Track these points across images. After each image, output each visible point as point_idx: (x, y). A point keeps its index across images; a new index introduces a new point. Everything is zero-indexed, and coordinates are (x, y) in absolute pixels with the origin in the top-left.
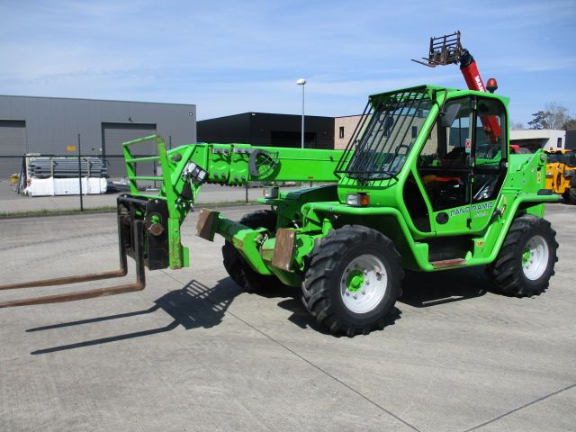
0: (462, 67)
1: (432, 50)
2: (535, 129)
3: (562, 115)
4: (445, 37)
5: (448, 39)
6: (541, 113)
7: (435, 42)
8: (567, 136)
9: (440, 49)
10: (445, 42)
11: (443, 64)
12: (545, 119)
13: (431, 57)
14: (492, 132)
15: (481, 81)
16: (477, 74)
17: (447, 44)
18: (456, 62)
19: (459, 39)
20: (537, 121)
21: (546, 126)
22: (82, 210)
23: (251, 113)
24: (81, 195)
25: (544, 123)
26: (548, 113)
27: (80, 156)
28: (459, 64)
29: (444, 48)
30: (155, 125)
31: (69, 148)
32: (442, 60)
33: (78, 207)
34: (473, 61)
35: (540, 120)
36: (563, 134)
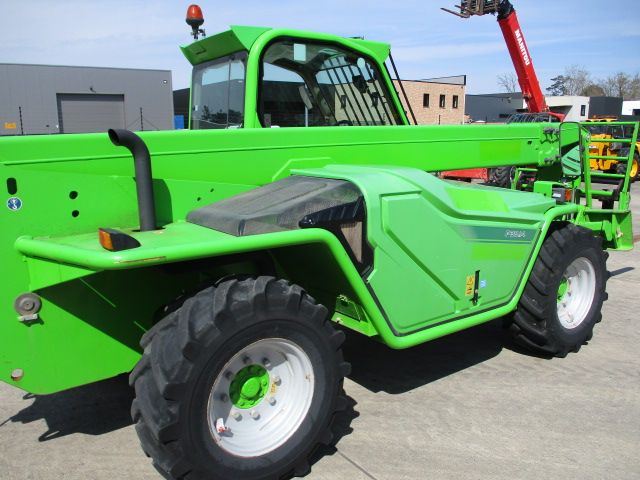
0: (499, 19)
2: (554, 95)
3: (584, 80)
6: (560, 77)
11: (479, 14)
12: (565, 85)
13: (463, 5)
14: (532, 98)
15: (522, 36)
16: (517, 27)
18: (493, 12)
20: (555, 86)
21: (565, 92)
25: (563, 89)
26: (568, 78)
28: (497, 14)
30: (123, 95)
31: (8, 126)
32: (478, 8)
34: (512, 10)
35: (559, 86)
36: (586, 101)
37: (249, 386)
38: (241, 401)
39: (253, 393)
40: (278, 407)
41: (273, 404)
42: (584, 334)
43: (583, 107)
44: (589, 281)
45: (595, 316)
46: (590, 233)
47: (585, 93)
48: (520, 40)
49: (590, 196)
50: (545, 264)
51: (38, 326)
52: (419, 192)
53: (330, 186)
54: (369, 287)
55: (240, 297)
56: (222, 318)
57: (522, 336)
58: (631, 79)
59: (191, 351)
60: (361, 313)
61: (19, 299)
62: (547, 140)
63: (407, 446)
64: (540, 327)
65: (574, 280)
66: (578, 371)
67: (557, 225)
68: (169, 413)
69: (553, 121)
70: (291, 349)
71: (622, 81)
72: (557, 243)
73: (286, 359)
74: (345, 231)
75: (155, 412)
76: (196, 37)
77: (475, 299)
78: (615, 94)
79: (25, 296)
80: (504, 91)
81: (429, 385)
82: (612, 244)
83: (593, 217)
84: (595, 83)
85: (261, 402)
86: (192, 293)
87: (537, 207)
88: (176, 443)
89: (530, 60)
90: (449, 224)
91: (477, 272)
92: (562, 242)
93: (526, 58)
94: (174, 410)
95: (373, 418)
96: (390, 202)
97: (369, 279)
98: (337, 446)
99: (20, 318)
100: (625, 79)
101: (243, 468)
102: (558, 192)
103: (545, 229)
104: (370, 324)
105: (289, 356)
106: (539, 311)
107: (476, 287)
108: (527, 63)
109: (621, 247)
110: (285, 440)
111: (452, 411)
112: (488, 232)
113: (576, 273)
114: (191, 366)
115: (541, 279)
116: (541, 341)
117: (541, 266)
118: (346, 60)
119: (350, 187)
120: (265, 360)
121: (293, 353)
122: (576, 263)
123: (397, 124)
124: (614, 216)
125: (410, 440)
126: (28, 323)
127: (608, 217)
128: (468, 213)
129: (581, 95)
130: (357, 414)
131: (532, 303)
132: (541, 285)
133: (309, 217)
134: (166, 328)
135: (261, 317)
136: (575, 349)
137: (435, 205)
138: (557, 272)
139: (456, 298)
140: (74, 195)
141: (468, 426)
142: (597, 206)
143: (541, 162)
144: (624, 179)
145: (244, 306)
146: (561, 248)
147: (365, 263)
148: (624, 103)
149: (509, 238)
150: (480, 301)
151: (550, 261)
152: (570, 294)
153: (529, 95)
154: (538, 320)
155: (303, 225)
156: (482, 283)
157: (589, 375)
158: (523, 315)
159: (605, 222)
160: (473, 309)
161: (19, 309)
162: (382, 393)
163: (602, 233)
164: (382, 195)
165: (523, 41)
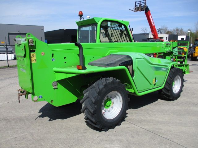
0: (145, 12)
1: (135, 6)
2: (159, 34)
3: (166, 29)
4: (140, 1)
5: (141, 2)
6: (160, 29)
7: (136, 3)
8: (169, 36)
9: (139, 6)
10: (140, 3)
11: (140, 11)
12: (161, 31)
13: (135, 8)
14: (155, 35)
15: (152, 17)
16: (150, 15)
17: (141, 4)
18: (144, 10)
19: (145, 2)
20: (158, 31)
22: (8, 66)
23: (64, 29)
24: (8, 60)
25: (160, 32)
26: (162, 29)
27: (6, 46)
28: (145, 11)
29: (140, 5)
31: (2, 43)
32: (139, 9)
33: (7, 65)
34: (149, 10)
36: (167, 36)
37: (108, 103)
38: (106, 107)
39: (108, 105)
40: (114, 109)
41: (112, 108)
42: (178, 95)
43: (167, 37)
44: (179, 82)
45: (181, 91)
46: (180, 69)
47: (167, 33)
48: (151, 18)
49: (177, 61)
50: (170, 77)
51: (57, 89)
52: (143, 58)
53: (123, 57)
54: (133, 80)
55: (108, 81)
56: (106, 86)
57: (164, 95)
58: (180, 29)
59: (99, 93)
60: (131, 87)
61: (53, 83)
62: (167, 46)
63: (141, 119)
64: (169, 92)
65: (176, 81)
66: (178, 103)
67: (172, 67)
68: (95, 107)
69: (161, 41)
70: (118, 94)
71: (177, 30)
72: (172, 72)
73: (116, 97)
74: (129, 67)
75: (91, 107)
76: (81, 19)
77: (155, 85)
78: (175, 33)
79: (54, 82)
80: (143, 33)
81: (143, 107)
82: (184, 73)
83: (179, 66)
84: (170, 30)
85: (110, 107)
86: (96, 81)
87: (168, 62)
88: (96, 114)
89: (154, 24)
90: (150, 66)
91: (155, 78)
92: (173, 71)
93: (153, 24)
94: (96, 106)
95: (131, 114)
96: (138, 60)
97: (133, 78)
98: (125, 119)
99: (53, 87)
100: (178, 29)
101: (108, 122)
102: (172, 59)
103: (170, 68)
104: (133, 90)
105: (117, 96)
106: (169, 88)
107: (155, 82)
108: (153, 25)
109: (186, 73)
110: (116, 117)
111: (150, 112)
112: (158, 68)
113: (176, 80)
114: (99, 96)
115: (169, 80)
116: (169, 96)
117: (169, 77)
118: (118, 25)
119: (129, 57)
120: (111, 97)
121: (118, 96)
122: (176, 77)
123: (130, 42)
124: (185, 66)
125: (142, 118)
126: (55, 89)
127: (183, 65)
128: (154, 63)
129: (166, 34)
130: (127, 113)
131: (167, 87)
132: (169, 82)
133: (121, 63)
134: (92, 88)
135: (113, 86)
136: (176, 99)
137: (147, 61)
138: (173, 79)
139: (151, 84)
140: (65, 58)
141: (155, 115)
142: (179, 63)
143: (165, 52)
144: (186, 56)
145: (109, 83)
146: (173, 73)
147: (132, 75)
148: (178, 36)
149: (162, 70)
150: (156, 85)
151: (171, 76)
152: (175, 85)
153: (154, 34)
154: (168, 91)
155: (120, 65)
156: (157, 81)
157: (181, 104)
158: (164, 90)
159: (183, 67)
160: (155, 87)
161: (53, 85)
162: (131, 109)
163: (182, 69)
164: (136, 59)
165: (152, 19)
